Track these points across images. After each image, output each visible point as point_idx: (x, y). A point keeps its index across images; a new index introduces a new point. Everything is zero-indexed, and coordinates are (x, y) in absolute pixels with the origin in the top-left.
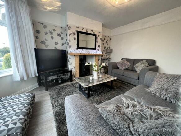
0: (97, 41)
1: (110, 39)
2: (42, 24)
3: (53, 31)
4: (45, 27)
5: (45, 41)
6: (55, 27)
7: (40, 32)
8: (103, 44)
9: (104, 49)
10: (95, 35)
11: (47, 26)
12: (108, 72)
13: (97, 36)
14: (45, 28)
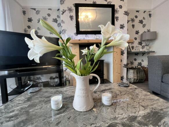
0: (117, 18)
1: (150, 15)
2: (35, 9)
3: (47, 17)
4: (38, 12)
5: (37, 30)
6: (50, 10)
7: (32, 20)
8: (133, 26)
9: (136, 36)
10: (113, 7)
11: (40, 11)
12: (147, 79)
13: (117, 7)
14: (37, 14)
